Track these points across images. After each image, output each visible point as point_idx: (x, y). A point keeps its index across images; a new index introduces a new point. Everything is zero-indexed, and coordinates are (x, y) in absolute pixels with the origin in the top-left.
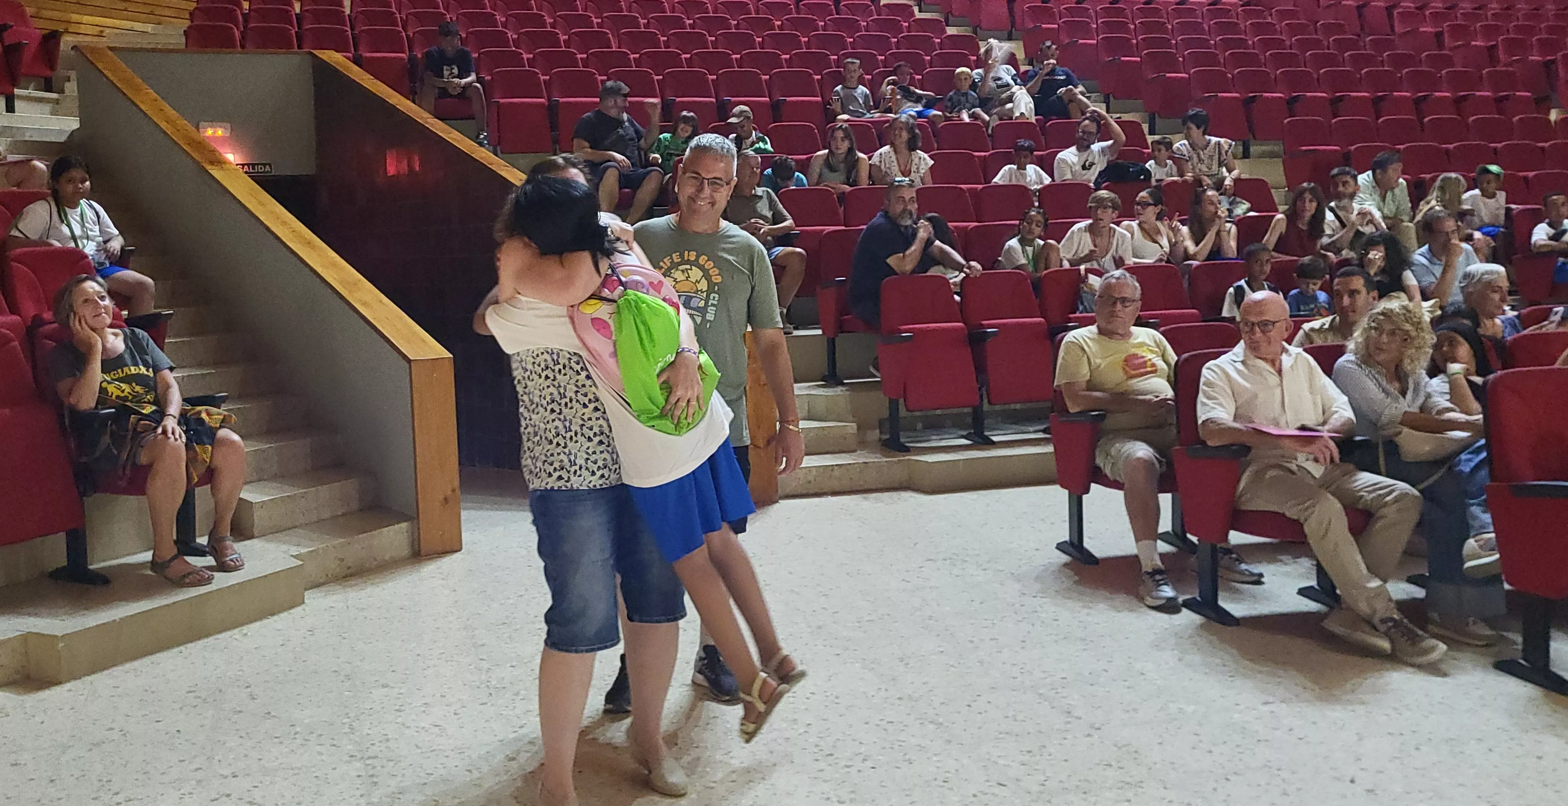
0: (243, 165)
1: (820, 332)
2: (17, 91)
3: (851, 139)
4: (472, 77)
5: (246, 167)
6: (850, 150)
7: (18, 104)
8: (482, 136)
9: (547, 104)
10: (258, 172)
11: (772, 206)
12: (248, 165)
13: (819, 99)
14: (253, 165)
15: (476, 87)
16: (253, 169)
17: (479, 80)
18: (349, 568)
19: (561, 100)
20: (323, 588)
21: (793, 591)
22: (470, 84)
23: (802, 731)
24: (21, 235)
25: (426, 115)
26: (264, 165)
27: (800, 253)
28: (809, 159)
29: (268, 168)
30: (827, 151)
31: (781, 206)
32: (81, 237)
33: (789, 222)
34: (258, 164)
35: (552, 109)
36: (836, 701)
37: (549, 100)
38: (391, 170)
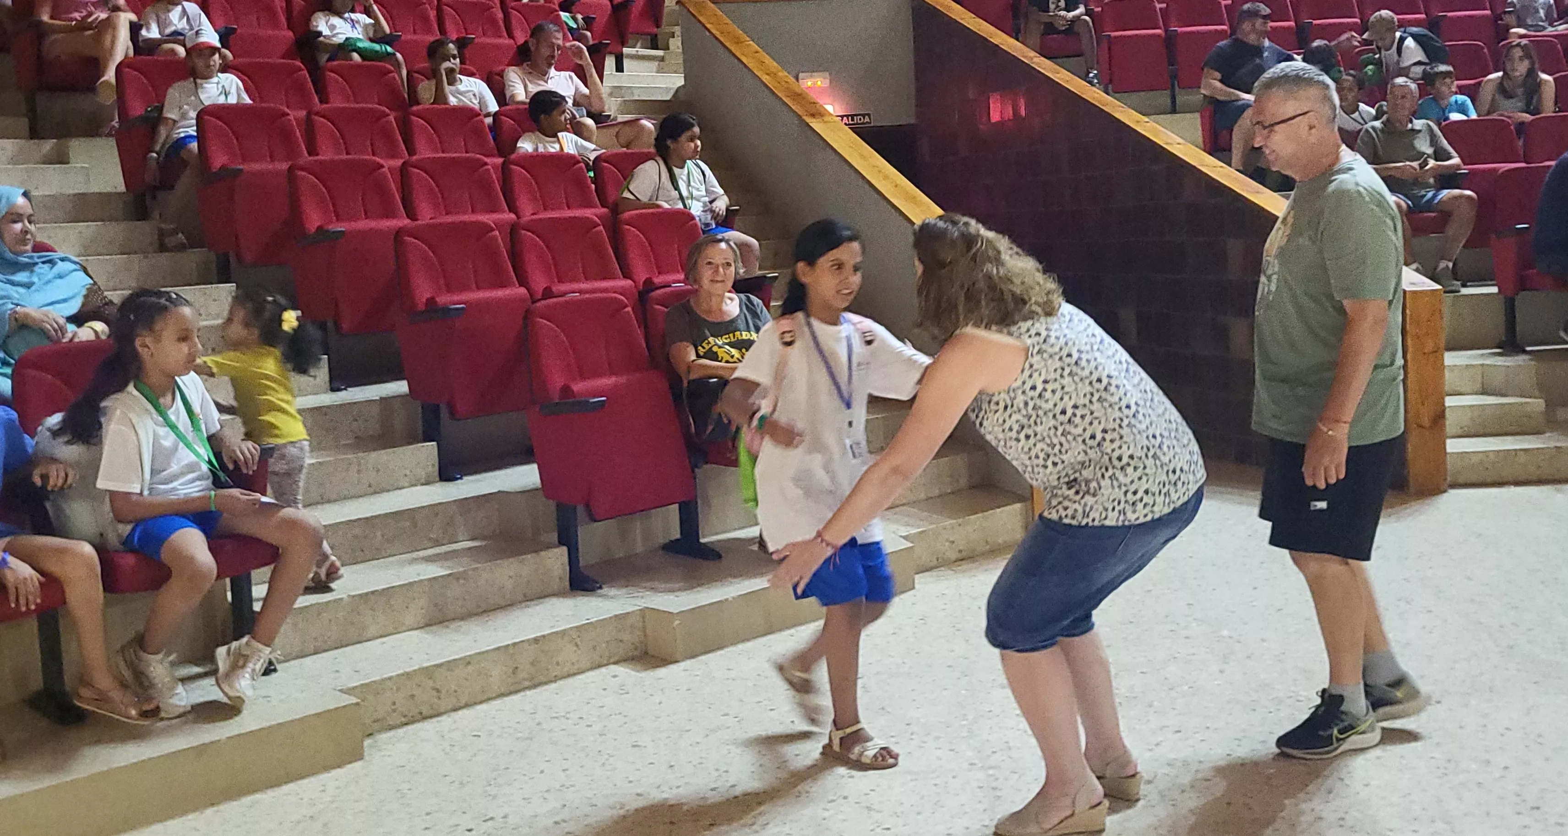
0: (842, 117)
1: (1494, 290)
2: (626, 50)
3: (1531, 57)
4: (1081, 9)
5: (845, 118)
6: (1531, 73)
7: (626, 63)
8: (1091, 75)
9: (1163, 34)
10: (857, 124)
11: (1434, 141)
12: (847, 116)
13: (1488, 12)
14: (852, 116)
15: (1085, 20)
16: (853, 120)
17: (1088, 13)
18: (960, 551)
19: (1180, 30)
20: (934, 573)
21: (1472, 601)
22: (1078, 17)
23: (1497, 775)
24: (632, 197)
25: (1032, 54)
26: (864, 116)
27: (1469, 197)
28: (1480, 83)
29: (867, 119)
30: (1500, 74)
31: (1445, 142)
32: (688, 198)
33: (1456, 160)
34: (857, 115)
35: (1170, 40)
36: (1539, 740)
37: (1166, 31)
38: (995, 117)
